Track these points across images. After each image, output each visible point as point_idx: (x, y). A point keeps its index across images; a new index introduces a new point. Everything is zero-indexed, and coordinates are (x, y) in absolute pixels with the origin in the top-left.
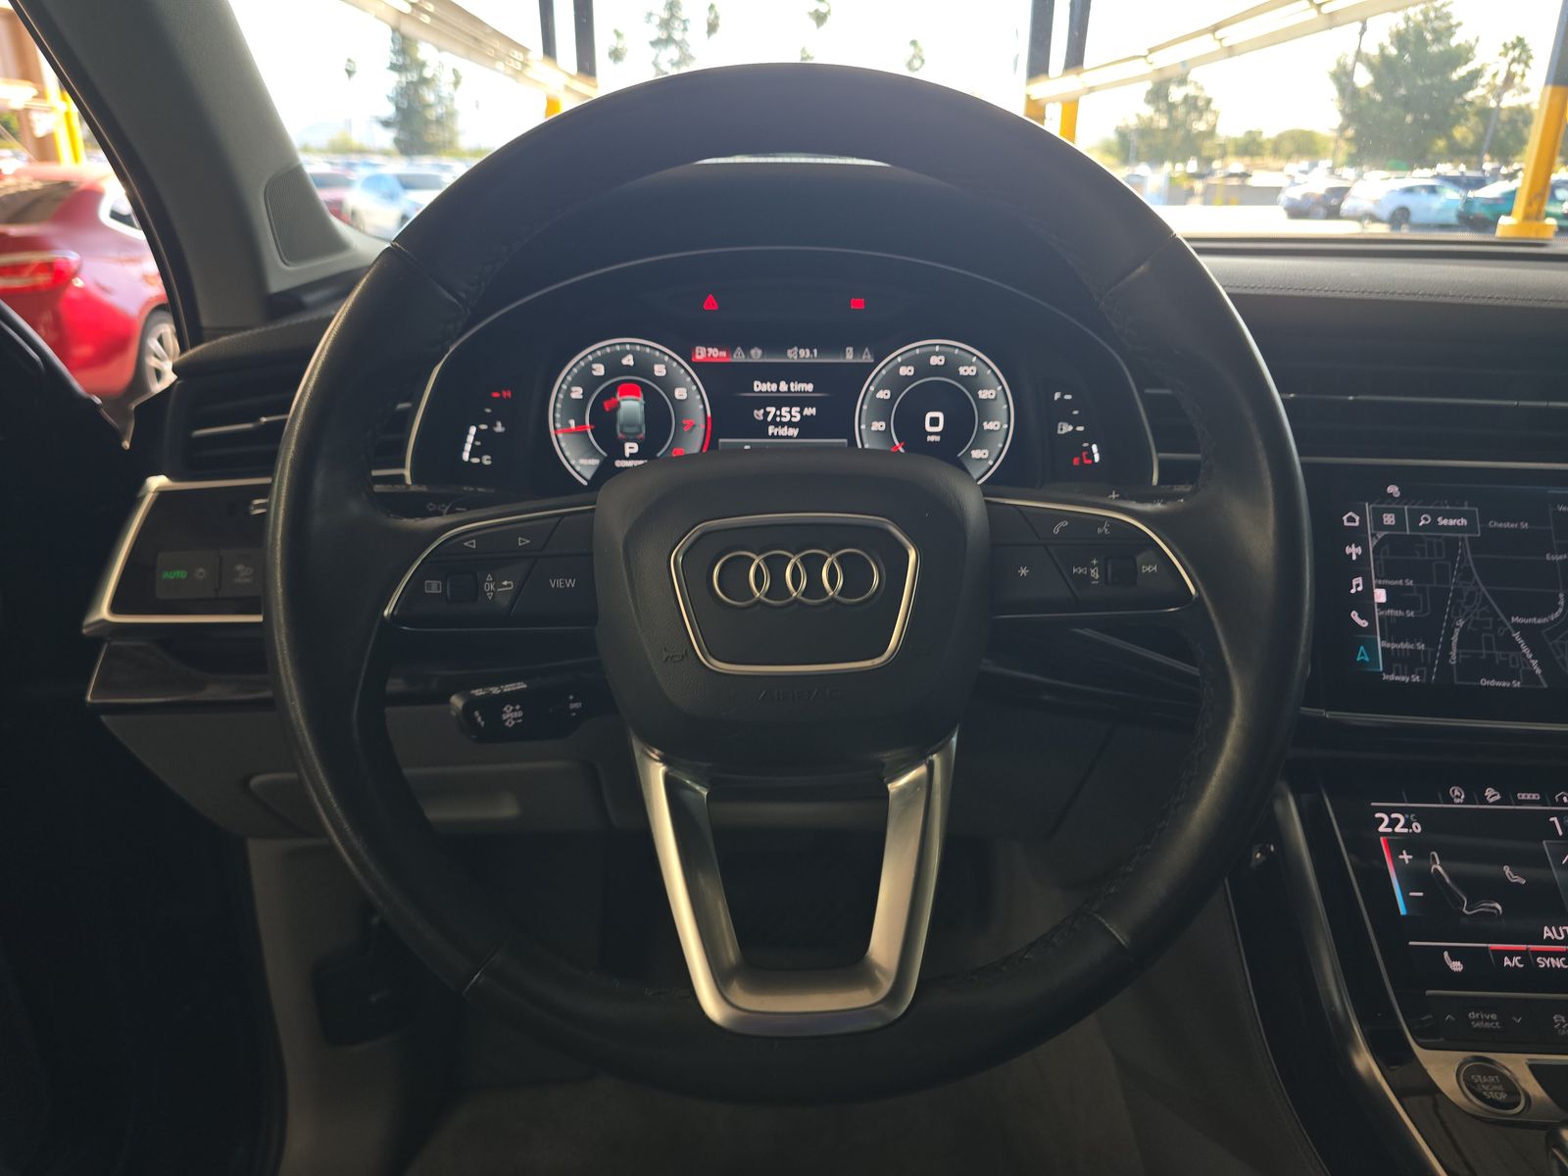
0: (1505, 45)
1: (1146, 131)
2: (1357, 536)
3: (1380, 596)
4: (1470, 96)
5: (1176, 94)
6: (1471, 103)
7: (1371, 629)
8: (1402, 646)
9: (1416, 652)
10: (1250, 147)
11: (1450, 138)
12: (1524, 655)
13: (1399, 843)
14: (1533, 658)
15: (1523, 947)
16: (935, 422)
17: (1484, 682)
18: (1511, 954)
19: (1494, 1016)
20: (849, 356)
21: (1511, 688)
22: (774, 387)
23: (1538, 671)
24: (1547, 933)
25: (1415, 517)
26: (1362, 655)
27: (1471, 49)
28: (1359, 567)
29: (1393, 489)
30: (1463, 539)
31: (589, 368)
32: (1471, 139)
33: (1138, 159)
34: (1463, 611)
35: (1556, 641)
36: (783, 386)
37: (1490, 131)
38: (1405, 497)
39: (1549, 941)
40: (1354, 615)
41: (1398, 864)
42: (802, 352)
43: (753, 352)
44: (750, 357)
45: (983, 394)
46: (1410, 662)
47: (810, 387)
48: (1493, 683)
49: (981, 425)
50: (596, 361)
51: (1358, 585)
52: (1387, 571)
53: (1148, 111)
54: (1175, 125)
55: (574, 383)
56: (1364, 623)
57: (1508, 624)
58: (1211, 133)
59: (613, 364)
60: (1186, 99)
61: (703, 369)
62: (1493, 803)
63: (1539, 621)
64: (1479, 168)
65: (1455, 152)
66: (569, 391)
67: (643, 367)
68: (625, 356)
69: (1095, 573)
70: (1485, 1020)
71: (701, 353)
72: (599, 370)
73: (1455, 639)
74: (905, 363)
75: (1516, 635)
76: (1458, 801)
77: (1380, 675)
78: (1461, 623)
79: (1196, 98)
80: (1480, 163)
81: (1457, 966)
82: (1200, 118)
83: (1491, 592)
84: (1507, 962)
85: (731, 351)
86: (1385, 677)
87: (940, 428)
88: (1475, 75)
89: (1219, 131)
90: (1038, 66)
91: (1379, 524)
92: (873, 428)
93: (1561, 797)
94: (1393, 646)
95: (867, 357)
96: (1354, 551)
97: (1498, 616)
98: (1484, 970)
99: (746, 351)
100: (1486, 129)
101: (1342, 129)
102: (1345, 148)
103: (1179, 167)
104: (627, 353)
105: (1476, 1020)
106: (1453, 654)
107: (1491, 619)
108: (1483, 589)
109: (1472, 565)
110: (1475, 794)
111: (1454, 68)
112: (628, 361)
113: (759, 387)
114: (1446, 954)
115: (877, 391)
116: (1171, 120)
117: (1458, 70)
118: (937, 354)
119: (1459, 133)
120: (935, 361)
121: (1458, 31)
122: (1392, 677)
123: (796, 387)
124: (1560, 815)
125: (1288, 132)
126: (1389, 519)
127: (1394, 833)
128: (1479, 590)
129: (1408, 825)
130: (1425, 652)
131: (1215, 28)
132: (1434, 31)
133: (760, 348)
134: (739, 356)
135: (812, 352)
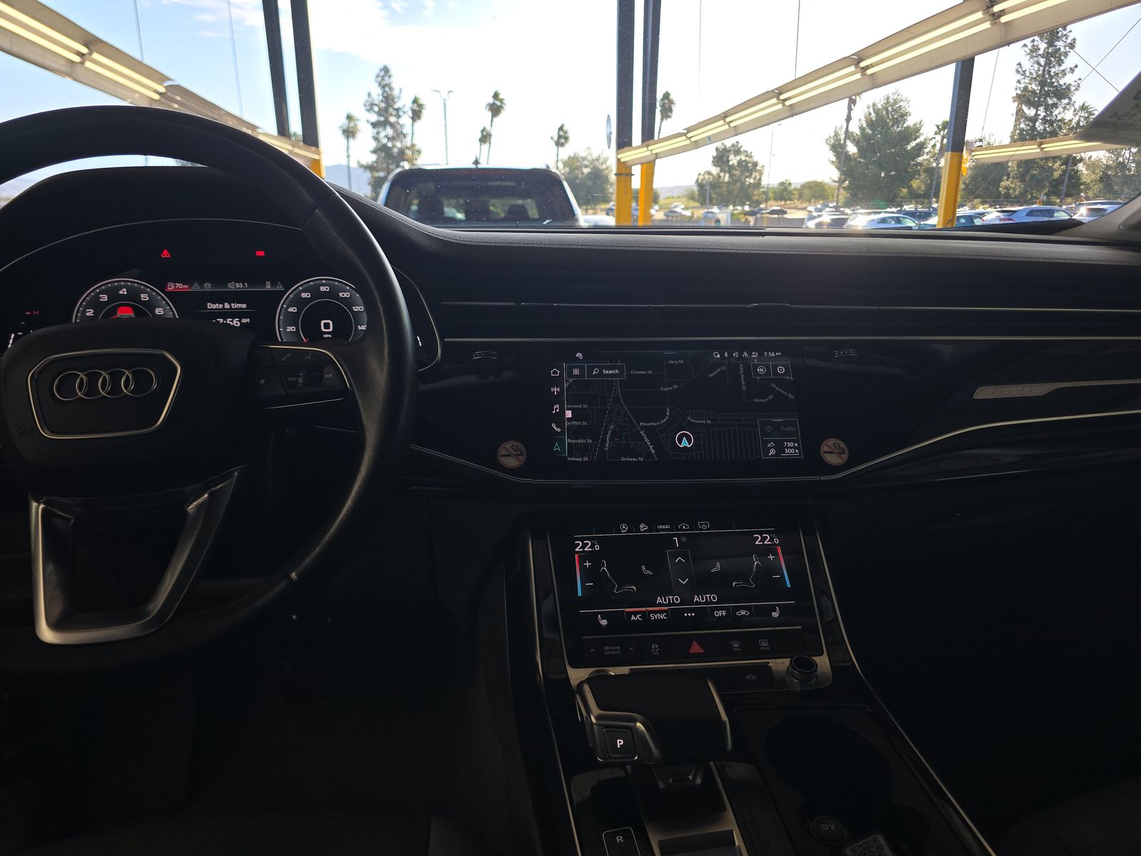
0: (938, 126)
1: (716, 184)
2: (558, 382)
3: (569, 414)
4: (920, 159)
5: (734, 160)
6: (920, 164)
7: (562, 433)
8: (579, 441)
9: (586, 444)
10: (784, 193)
11: (910, 187)
12: (646, 443)
13: (585, 556)
14: (651, 445)
15: (644, 609)
16: (327, 326)
17: (623, 459)
18: (635, 613)
19: (618, 648)
20: (268, 286)
21: (639, 461)
22: (221, 306)
23: (653, 451)
24: (659, 600)
25: (591, 369)
26: (557, 448)
27: (918, 130)
28: (558, 399)
29: (579, 355)
30: (616, 381)
31: (97, 297)
32: (923, 187)
33: (712, 204)
34: (614, 420)
35: (663, 435)
36: (227, 306)
37: (934, 183)
38: (585, 359)
39: (660, 605)
40: (554, 425)
41: (583, 568)
42: (238, 285)
43: (205, 285)
44: (204, 288)
45: (356, 309)
46: (583, 450)
47: (244, 306)
48: (628, 459)
49: (356, 328)
50: (102, 292)
51: (557, 409)
52: (573, 400)
53: (715, 171)
54: (734, 180)
55: (88, 306)
56: (559, 430)
57: (638, 427)
58: (758, 184)
59: (113, 293)
60: (740, 162)
61: (173, 296)
62: (643, 532)
63: (655, 424)
64: (930, 207)
65: (914, 196)
66: (84, 312)
67: (134, 295)
68: (122, 289)
69: (300, 380)
70: (613, 650)
71: (171, 287)
72: (105, 298)
73: (608, 436)
74: (304, 291)
75: (642, 432)
76: (623, 531)
77: (566, 458)
78: (612, 427)
79: (747, 162)
80: (930, 203)
81: (604, 622)
82: (750, 176)
83: (629, 409)
84: (633, 618)
85: (191, 285)
86: (569, 459)
87: (331, 330)
88: (921, 146)
89: (764, 182)
90: (624, 140)
91: (570, 375)
92: (288, 330)
93: (682, 527)
94: (575, 441)
95: (280, 288)
96: (555, 390)
97: (633, 422)
98: (619, 623)
99: (201, 285)
100: (932, 181)
101: (841, 181)
102: (843, 195)
103: (739, 208)
104: (122, 287)
105: (607, 651)
106: (607, 445)
107: (629, 424)
108: (625, 407)
109: (620, 395)
110: (634, 527)
111: (908, 143)
112: (123, 292)
113: (210, 306)
114: (599, 616)
115: (288, 307)
116: (731, 176)
117: (911, 144)
118: (324, 285)
119: (915, 184)
120: (323, 289)
121: (909, 118)
122: (573, 459)
123: (235, 306)
124: (679, 536)
125: (808, 183)
126: (576, 372)
127: (584, 551)
128: (623, 409)
129: (592, 546)
130: (592, 444)
131: (724, 116)
132: (893, 119)
133: (211, 283)
134: (196, 288)
135: (244, 285)
